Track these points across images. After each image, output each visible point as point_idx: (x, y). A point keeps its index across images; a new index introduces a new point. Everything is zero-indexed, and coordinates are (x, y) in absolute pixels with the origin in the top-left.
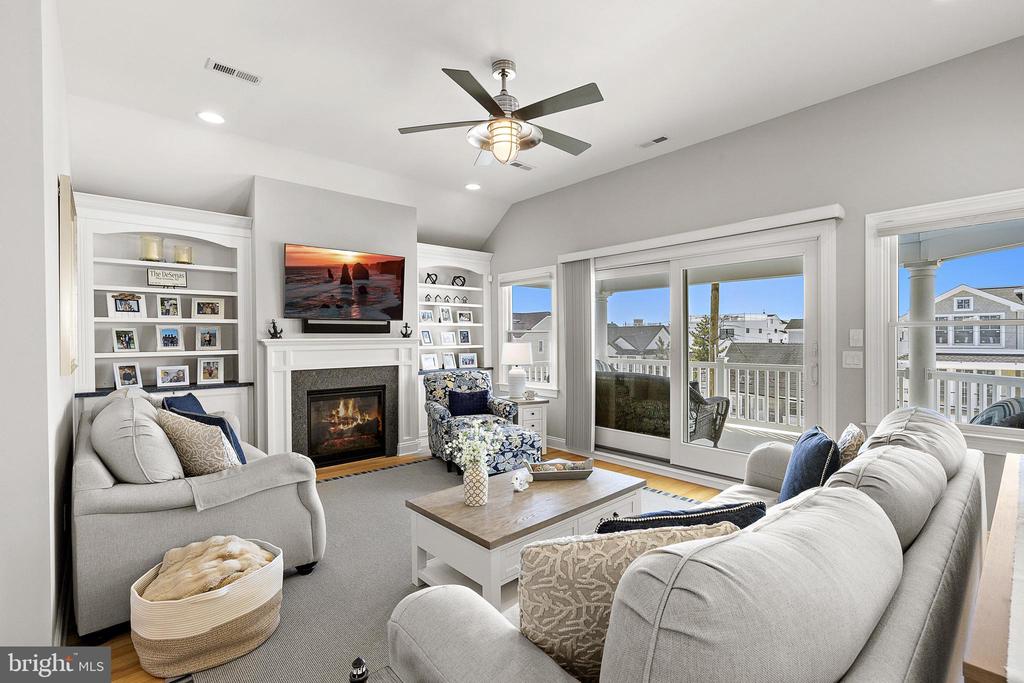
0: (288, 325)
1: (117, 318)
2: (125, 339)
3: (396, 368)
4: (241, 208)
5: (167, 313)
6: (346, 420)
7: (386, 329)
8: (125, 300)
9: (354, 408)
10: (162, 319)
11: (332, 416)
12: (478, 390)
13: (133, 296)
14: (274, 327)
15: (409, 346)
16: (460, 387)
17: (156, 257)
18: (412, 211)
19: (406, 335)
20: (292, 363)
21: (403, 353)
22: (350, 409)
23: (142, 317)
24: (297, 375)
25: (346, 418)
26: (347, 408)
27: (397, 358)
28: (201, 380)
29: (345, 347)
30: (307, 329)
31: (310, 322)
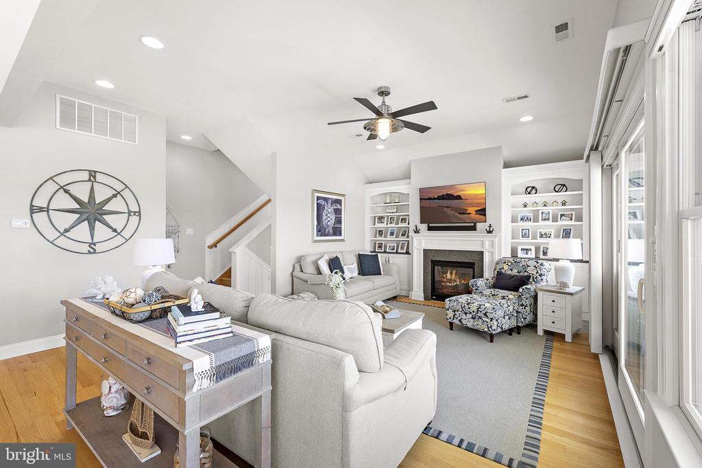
0: (423, 227)
1: (379, 226)
2: (381, 233)
3: (482, 253)
4: (407, 176)
5: (391, 223)
6: (450, 281)
7: (474, 228)
8: (381, 218)
9: (456, 274)
10: (389, 225)
11: (443, 277)
12: (526, 274)
13: (383, 217)
14: (416, 228)
15: (491, 239)
16: (511, 270)
17: (388, 202)
18: (499, 148)
19: (490, 232)
20: (423, 245)
21: (487, 244)
22: (454, 275)
23: (384, 225)
24: (427, 252)
25: (451, 280)
26: (451, 274)
27: (483, 247)
28: (399, 251)
29: (456, 239)
30: (430, 229)
31: (430, 225)
